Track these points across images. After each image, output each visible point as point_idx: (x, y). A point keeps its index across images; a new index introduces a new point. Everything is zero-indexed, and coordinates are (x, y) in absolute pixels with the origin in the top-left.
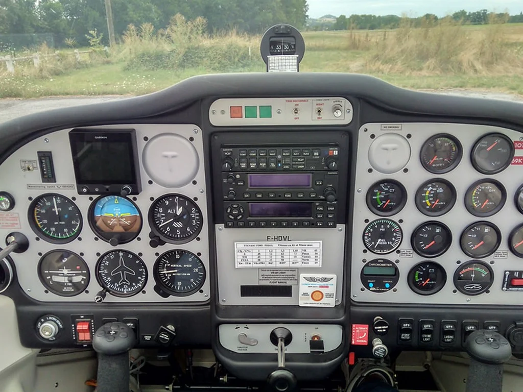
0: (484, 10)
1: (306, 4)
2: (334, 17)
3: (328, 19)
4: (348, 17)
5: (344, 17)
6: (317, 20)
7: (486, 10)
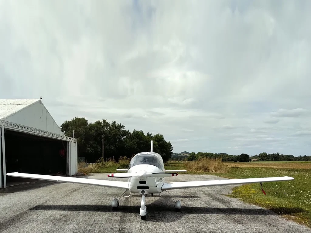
0: (277, 153)
1: (172, 147)
2: (189, 153)
3: (184, 154)
4: (196, 153)
5: (194, 153)
6: (178, 154)
7: (279, 153)
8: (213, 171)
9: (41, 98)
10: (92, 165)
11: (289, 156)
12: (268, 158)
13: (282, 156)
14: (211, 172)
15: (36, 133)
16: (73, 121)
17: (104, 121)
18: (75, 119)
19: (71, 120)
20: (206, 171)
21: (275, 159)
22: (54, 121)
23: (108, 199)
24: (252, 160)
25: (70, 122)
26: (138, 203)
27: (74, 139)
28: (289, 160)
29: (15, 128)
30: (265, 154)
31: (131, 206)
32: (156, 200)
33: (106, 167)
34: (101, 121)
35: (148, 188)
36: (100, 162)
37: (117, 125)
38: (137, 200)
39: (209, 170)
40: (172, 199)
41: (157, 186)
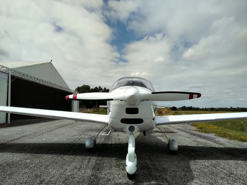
0: (191, 106)
8: (165, 113)
9: (51, 61)
10: (90, 110)
11: (197, 108)
12: (186, 109)
13: (194, 108)
14: (164, 115)
15: (46, 84)
16: (82, 86)
17: (100, 87)
18: (83, 85)
19: (81, 86)
20: (160, 114)
21: (190, 109)
22: (62, 78)
23: (89, 134)
24: (178, 110)
25: (80, 87)
26: (119, 139)
27: (77, 92)
28: (198, 110)
29: (25, 77)
30: (185, 107)
31: (112, 144)
32: (138, 135)
33: (99, 111)
34: (98, 87)
35: (140, 121)
36: (95, 108)
37: (107, 89)
38: (118, 135)
39: (162, 113)
40: (152, 134)
41: (154, 119)
